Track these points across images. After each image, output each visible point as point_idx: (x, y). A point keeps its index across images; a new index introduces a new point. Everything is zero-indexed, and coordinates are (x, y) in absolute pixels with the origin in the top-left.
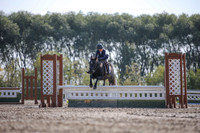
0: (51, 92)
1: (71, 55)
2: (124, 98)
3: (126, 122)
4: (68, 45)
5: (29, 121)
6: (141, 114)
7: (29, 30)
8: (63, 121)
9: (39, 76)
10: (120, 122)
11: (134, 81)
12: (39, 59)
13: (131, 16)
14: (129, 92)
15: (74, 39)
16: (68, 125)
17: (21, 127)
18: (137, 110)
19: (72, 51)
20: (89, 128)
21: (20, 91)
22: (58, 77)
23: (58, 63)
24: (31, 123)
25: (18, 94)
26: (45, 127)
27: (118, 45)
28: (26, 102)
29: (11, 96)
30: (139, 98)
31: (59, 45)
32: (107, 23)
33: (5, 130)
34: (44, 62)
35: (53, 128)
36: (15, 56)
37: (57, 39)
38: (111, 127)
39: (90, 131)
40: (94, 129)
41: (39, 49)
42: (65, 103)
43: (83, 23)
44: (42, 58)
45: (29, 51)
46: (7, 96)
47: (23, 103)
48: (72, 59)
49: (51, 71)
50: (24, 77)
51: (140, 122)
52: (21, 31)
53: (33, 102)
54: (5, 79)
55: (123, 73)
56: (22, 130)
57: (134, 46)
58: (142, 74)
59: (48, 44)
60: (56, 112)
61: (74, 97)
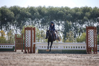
0: (29, 46)
1: (40, 27)
2: (66, 49)
3: (66, 61)
4: (38, 23)
5: (19, 60)
6: (74, 57)
7: (19, 15)
8: (35, 60)
9: (24, 38)
10: (64, 61)
11: (71, 40)
12: (24, 29)
13: (69, 8)
14: (68, 46)
15: (41, 19)
16: (38, 62)
17: (15, 63)
18: (72, 55)
19: (40, 26)
20: (48, 63)
21: (14, 45)
22: (33, 38)
23: (33, 31)
24: (20, 61)
25: (13, 47)
26: (26, 63)
27: (63, 22)
28: (17, 51)
29: (10, 48)
30: (73, 49)
31: (34, 22)
32: (58, 11)
33: (7, 65)
34: (26, 31)
35: (30, 64)
36: (12, 28)
37: (33, 19)
38: (59, 63)
39: (49, 65)
40: (51, 64)
41: (24, 24)
42: (37, 51)
43: (46, 12)
44: (25, 29)
45: (19, 26)
46: (8, 48)
47: (16, 51)
48: (40, 30)
49: (30, 35)
50: (16, 38)
51: (74, 61)
52: (15, 16)
53: (21, 50)
54: (7, 39)
55: (65, 36)
56: (15, 65)
57: (71, 23)
58: (75, 37)
59: (28, 22)
60: (32, 56)
61: (41, 48)
